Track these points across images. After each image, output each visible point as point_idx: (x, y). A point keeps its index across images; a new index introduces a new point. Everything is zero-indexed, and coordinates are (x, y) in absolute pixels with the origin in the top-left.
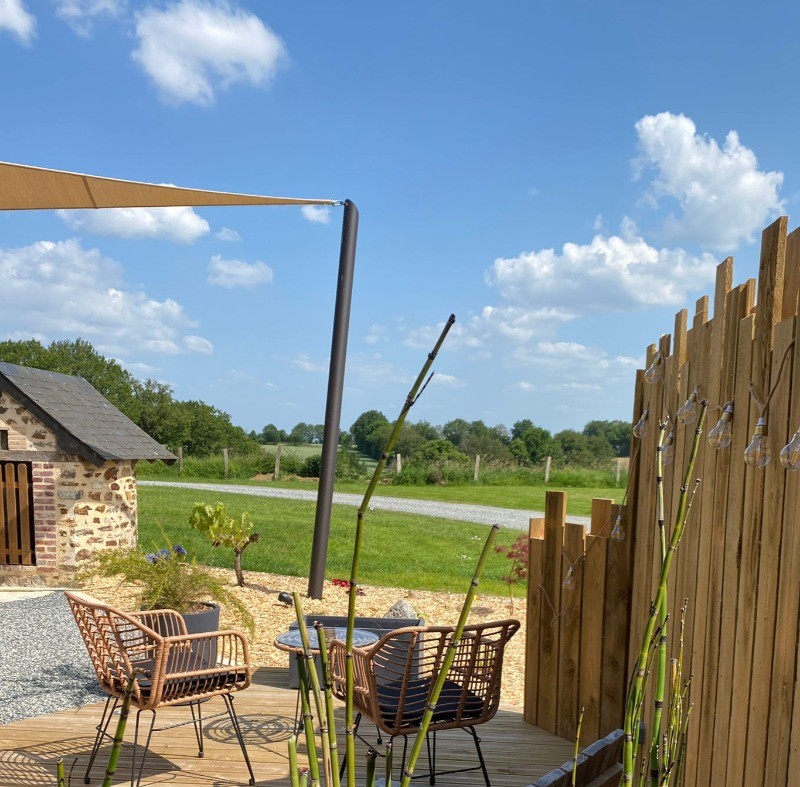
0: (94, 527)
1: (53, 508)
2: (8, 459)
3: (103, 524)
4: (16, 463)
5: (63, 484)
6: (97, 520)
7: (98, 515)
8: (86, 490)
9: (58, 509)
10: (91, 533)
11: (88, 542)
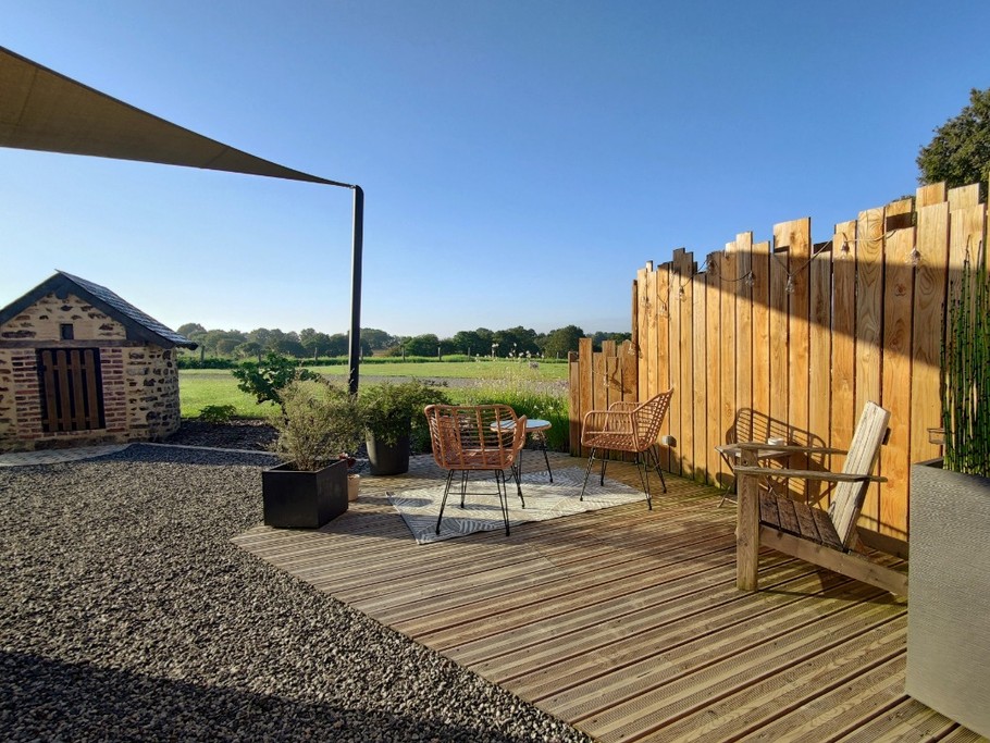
0: (158, 394)
1: (122, 383)
2: (73, 346)
3: (163, 392)
4: (82, 351)
5: (132, 363)
6: (159, 389)
7: (160, 385)
8: (151, 367)
9: (127, 383)
10: (156, 399)
11: (154, 406)
